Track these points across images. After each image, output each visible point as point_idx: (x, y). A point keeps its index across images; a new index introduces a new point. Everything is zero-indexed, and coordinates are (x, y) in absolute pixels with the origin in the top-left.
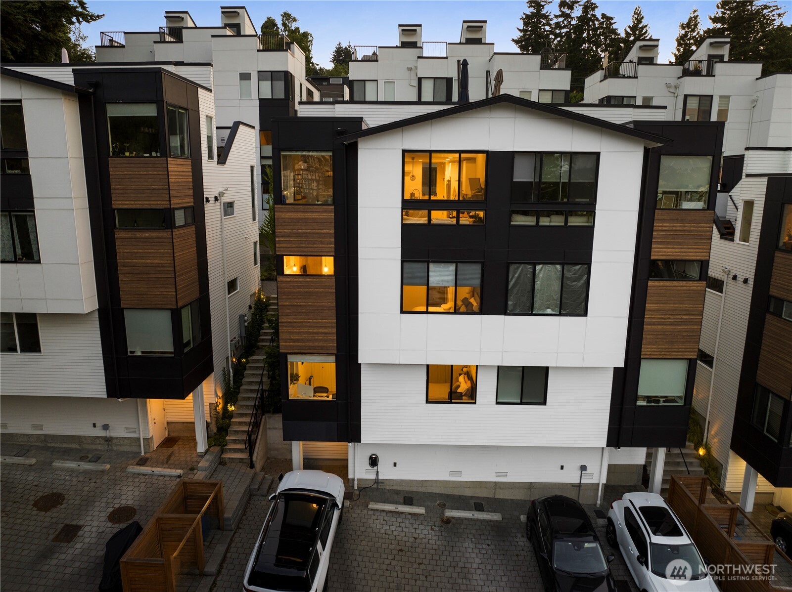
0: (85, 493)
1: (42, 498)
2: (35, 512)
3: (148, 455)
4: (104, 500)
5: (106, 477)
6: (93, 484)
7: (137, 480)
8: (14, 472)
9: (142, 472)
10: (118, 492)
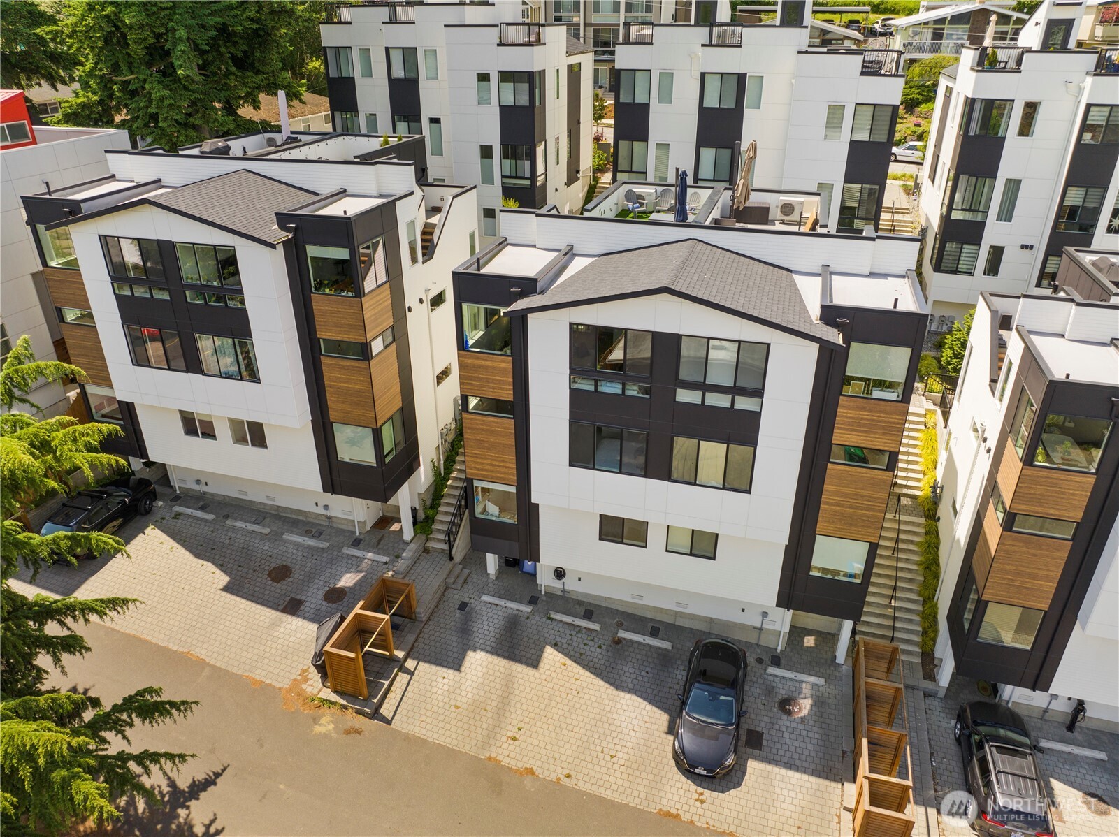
0: (307, 569)
1: (275, 568)
2: (269, 582)
3: (362, 537)
4: (322, 578)
5: (325, 555)
6: (314, 561)
7: (350, 562)
8: (253, 540)
9: (355, 554)
10: (334, 571)
